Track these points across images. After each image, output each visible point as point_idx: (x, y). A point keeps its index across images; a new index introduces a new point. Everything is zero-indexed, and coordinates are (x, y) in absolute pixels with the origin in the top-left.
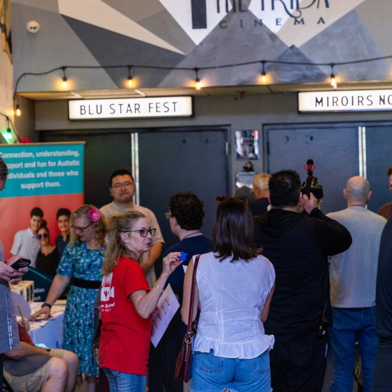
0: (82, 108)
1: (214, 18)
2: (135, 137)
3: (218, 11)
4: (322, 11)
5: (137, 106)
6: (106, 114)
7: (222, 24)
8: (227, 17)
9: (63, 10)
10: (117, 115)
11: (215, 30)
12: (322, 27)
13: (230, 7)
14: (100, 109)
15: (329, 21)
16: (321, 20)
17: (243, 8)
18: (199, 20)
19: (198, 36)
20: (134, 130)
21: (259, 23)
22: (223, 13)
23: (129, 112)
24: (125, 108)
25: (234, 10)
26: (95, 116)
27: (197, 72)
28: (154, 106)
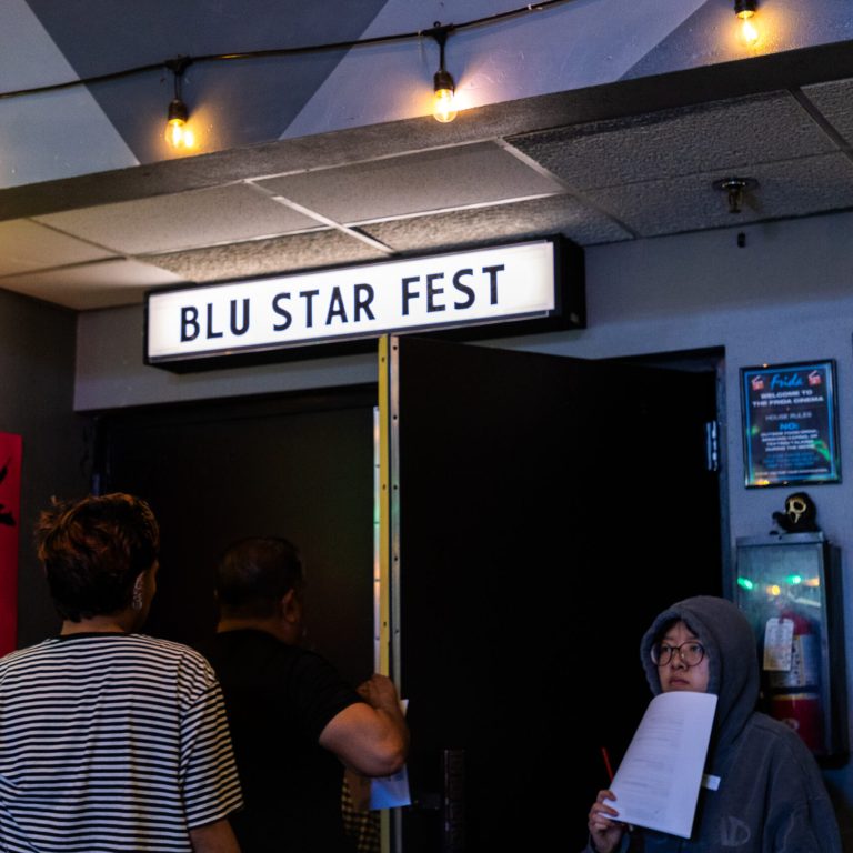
0: (187, 317)
5: (364, 295)
14: (241, 319)
23: (337, 319)
26: (228, 341)
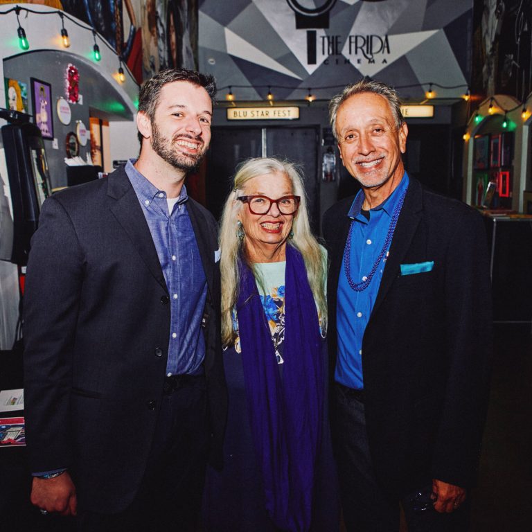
0: (235, 113)
1: (321, 58)
2: (264, 132)
3: (324, 53)
4: (385, 55)
5: (267, 113)
6: (249, 117)
7: (325, 62)
8: (329, 58)
9: (230, 51)
10: (256, 117)
11: (321, 65)
12: (385, 65)
13: (331, 52)
14: (245, 114)
15: (390, 61)
16: (385, 61)
17: (339, 52)
18: (312, 59)
19: (311, 69)
20: (264, 127)
21: (347, 62)
22: (326, 56)
23: (262, 116)
24: (260, 113)
25: (333, 53)
26: (243, 118)
27: (309, 91)
28: (277, 113)
